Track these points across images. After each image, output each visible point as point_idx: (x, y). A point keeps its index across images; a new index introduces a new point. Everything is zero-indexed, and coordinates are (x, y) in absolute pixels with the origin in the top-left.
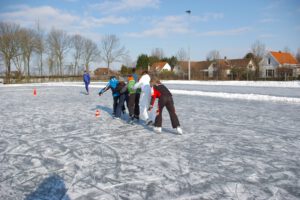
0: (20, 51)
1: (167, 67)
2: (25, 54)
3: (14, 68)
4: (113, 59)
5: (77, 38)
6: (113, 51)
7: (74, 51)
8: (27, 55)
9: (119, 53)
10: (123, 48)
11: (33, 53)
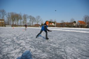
0: (16, 19)
1: (53, 24)
2: (17, 20)
3: (14, 23)
4: (39, 22)
5: (30, 16)
6: (39, 20)
7: (29, 19)
8: (18, 20)
9: (40, 20)
10: (41, 19)
11: (19, 20)
